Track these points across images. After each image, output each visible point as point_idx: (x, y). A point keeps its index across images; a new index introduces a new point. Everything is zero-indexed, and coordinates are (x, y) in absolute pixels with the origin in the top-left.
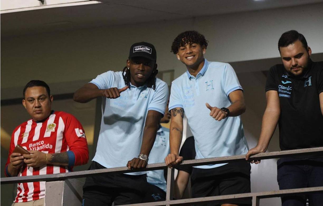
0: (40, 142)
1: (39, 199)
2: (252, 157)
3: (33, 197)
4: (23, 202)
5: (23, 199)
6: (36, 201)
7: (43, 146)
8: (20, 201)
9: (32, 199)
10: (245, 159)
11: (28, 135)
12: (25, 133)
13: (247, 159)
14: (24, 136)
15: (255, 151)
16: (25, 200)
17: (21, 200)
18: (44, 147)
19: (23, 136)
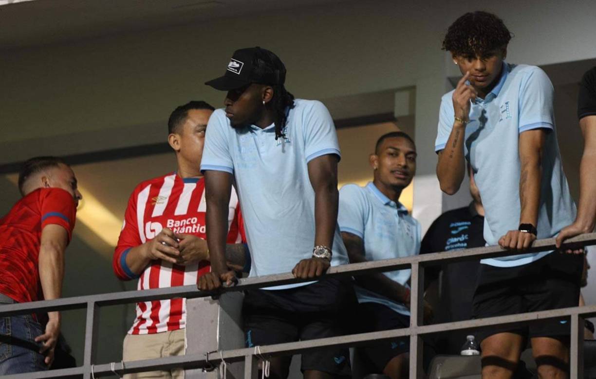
0: (190, 219)
1: (179, 329)
2: (568, 241)
3: (169, 324)
4: (149, 333)
5: (149, 328)
6: (173, 332)
7: (194, 227)
8: (143, 331)
9: (166, 329)
10: (555, 245)
11: (166, 202)
12: (159, 198)
13: (558, 246)
14: (157, 202)
15: (572, 230)
16: (152, 330)
17: (143, 329)
18: (196, 229)
19: (155, 201)
